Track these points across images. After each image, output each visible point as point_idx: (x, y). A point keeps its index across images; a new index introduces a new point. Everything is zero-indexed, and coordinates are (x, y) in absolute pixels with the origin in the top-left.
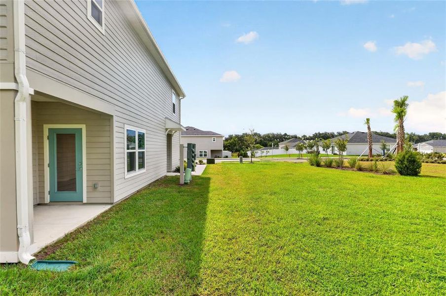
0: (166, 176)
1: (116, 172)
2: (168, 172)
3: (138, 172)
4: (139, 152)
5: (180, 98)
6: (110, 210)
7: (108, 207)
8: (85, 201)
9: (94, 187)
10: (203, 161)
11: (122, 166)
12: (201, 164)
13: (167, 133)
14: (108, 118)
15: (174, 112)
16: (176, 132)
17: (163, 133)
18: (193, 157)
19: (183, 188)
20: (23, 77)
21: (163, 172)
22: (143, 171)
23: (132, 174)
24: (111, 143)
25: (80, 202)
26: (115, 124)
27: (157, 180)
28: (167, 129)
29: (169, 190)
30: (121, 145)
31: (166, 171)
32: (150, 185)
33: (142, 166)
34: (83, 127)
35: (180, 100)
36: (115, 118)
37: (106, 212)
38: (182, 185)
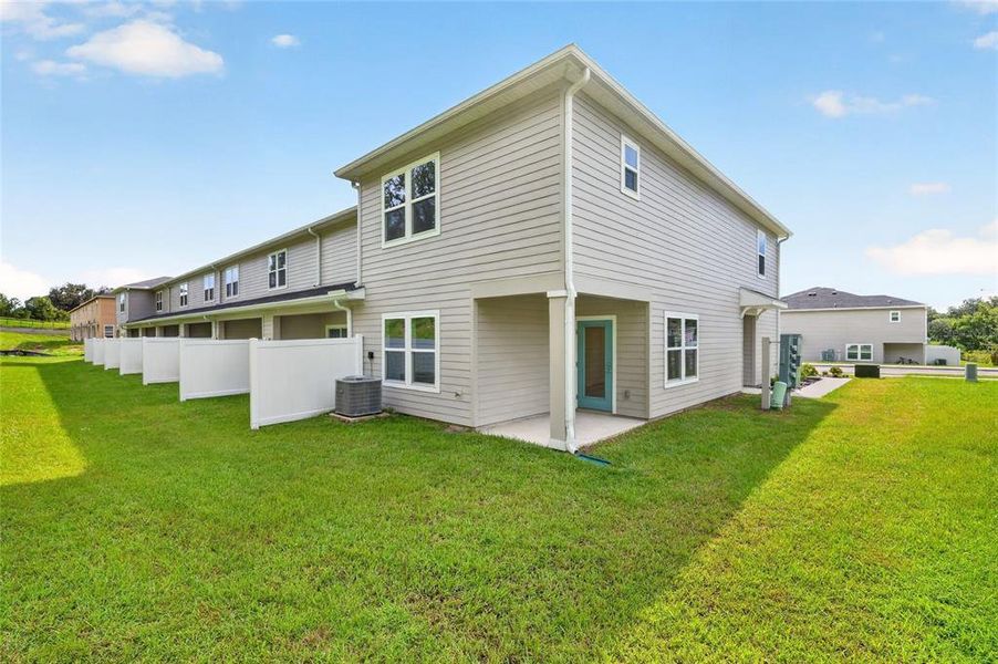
0: (740, 394)
1: (652, 378)
2: (745, 386)
3: (684, 380)
4: (687, 351)
5: (779, 240)
6: (645, 426)
7: (642, 423)
8: (614, 412)
9: (626, 395)
10: (843, 370)
11: (661, 370)
12: (836, 376)
13: (743, 315)
14: (644, 305)
15: (762, 271)
16: (764, 310)
17: (736, 315)
18: (794, 361)
19: (764, 416)
20: (571, 286)
21: (734, 385)
22: (693, 380)
23: (675, 383)
24: (646, 338)
25: (607, 412)
26: (652, 313)
27: (722, 398)
28: (742, 308)
29: (737, 414)
30: (660, 342)
31: (741, 384)
32: (706, 404)
33: (691, 372)
34: (613, 318)
35: (778, 245)
36: (651, 305)
37: (639, 428)
38: (765, 410)
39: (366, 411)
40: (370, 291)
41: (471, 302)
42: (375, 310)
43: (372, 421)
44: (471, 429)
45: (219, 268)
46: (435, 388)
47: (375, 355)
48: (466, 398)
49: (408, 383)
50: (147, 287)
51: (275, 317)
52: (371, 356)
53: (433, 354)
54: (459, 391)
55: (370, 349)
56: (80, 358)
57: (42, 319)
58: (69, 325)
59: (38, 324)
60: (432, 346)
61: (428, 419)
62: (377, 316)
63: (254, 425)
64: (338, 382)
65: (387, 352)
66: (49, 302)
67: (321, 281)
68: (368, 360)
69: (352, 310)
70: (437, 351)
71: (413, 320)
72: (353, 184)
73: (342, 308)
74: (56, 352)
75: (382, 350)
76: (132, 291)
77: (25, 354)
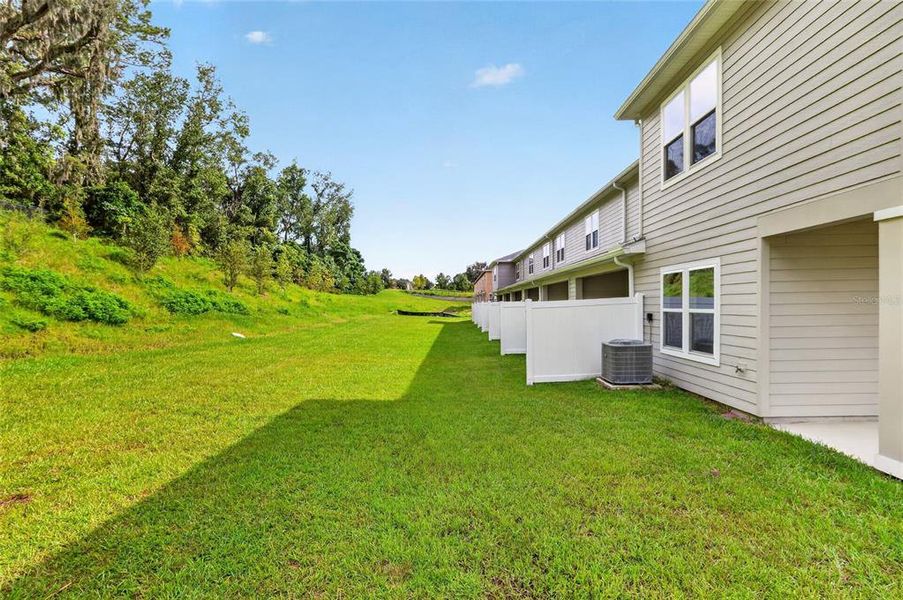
39: (631, 379)
40: (650, 243)
41: (758, 244)
42: (654, 264)
43: (635, 391)
44: (759, 419)
45: (552, 236)
46: (713, 360)
47: (654, 317)
48: (751, 376)
49: (685, 352)
50: (509, 260)
51: (577, 279)
52: (650, 317)
53: (712, 315)
54: (742, 364)
55: (649, 310)
56: (468, 319)
57: (462, 290)
58: (473, 294)
59: (458, 293)
60: (711, 306)
61: (706, 399)
62: (654, 272)
63: (529, 382)
64: (604, 346)
65: (666, 313)
66: (466, 278)
67: (626, 237)
68: (647, 322)
69: (633, 266)
70: (716, 311)
71: (692, 273)
72: (637, 123)
73: (624, 265)
74: (461, 314)
75: (660, 310)
76: (500, 264)
77: (444, 315)
